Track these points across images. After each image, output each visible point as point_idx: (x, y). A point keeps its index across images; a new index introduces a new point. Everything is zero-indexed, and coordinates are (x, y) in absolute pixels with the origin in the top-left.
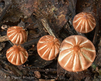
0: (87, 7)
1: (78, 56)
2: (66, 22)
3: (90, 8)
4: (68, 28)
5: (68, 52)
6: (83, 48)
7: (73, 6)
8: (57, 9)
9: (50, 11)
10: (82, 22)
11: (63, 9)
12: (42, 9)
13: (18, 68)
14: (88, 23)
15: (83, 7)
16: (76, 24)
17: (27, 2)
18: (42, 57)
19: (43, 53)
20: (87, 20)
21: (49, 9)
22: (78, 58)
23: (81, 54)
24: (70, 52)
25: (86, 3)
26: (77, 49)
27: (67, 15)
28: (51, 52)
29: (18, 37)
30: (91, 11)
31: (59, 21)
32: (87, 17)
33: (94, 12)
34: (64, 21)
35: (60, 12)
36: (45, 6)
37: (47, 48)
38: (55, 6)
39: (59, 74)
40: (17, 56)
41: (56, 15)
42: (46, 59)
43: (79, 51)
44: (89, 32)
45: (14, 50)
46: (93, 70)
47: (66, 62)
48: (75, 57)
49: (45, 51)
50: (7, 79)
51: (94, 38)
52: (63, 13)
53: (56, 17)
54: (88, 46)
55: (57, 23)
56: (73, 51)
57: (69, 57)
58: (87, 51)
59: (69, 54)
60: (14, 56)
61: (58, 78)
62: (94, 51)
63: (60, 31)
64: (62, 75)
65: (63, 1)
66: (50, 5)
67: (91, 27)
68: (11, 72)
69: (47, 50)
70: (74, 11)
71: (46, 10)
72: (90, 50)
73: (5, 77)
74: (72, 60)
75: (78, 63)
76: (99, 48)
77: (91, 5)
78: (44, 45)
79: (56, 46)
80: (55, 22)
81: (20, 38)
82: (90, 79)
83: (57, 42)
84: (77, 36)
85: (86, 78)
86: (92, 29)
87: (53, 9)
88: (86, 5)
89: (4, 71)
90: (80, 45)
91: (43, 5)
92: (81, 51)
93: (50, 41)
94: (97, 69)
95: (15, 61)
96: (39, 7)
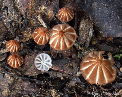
0: (67, 3)
1: (62, 38)
2: (53, 16)
3: (70, 4)
4: (55, 20)
5: (55, 36)
6: (66, 32)
7: (57, 4)
8: (46, 8)
9: (41, 10)
10: (64, 14)
11: (51, 7)
12: (35, 9)
13: (18, 70)
14: (68, 14)
15: (65, 4)
16: (60, 16)
17: (24, 6)
18: (38, 43)
19: (38, 40)
20: (67, 12)
21: (41, 8)
22: (63, 40)
23: (65, 37)
24: (57, 36)
25: (66, 1)
26: (61, 34)
27: (54, 11)
28: (43, 39)
29: (14, 47)
30: (70, 6)
31: (48, 16)
32: (66, 10)
33: (72, 6)
34: (52, 15)
35: (48, 9)
36: (37, 7)
37: (40, 36)
38: (45, 6)
39: (53, 54)
40: (15, 61)
41: (46, 12)
42: (41, 44)
43: (63, 35)
44: (70, 21)
45: (13, 57)
46: (77, 48)
47: (55, 44)
48: (61, 40)
49: (39, 39)
50: (11, 79)
51: (75, 25)
52: (51, 10)
53: (46, 13)
54: (70, 30)
55: (47, 18)
56: (59, 35)
57: (57, 40)
58: (69, 34)
59: (56, 38)
60: (13, 61)
61: (53, 57)
62: (75, 34)
63: (50, 23)
64: (55, 55)
65: (49, 2)
66: (41, 6)
67: (71, 17)
68: (13, 73)
69: (40, 38)
70: (58, 7)
71: (38, 10)
72: (72, 33)
73: (10, 78)
74: (59, 42)
75: (63, 44)
76: (79, 31)
77: (70, 1)
78: (38, 34)
79: (46, 34)
80: (46, 17)
81: (16, 48)
82: (76, 55)
83: (47, 31)
84: (62, 24)
85: (73, 55)
86: (72, 18)
87: (43, 8)
88: (66, 2)
89: (7, 73)
90: (64, 30)
91: (36, 6)
92: (64, 35)
93: (42, 31)
94: (80, 47)
95: (14, 65)
96: (33, 8)
